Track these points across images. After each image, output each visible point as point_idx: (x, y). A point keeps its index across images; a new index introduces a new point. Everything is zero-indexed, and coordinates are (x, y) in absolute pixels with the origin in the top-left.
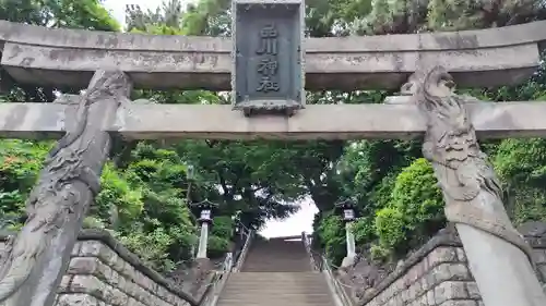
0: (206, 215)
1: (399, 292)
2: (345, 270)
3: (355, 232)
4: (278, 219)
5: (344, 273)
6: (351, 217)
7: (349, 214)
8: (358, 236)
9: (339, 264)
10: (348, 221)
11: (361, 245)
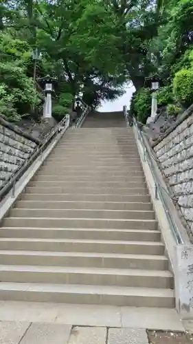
0: (49, 87)
1: (183, 130)
2: (149, 126)
3: (158, 98)
4: (110, 100)
5: (148, 128)
6: (157, 87)
7: (155, 86)
8: (160, 100)
9: (144, 122)
10: (154, 91)
11: (161, 106)
